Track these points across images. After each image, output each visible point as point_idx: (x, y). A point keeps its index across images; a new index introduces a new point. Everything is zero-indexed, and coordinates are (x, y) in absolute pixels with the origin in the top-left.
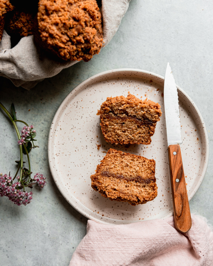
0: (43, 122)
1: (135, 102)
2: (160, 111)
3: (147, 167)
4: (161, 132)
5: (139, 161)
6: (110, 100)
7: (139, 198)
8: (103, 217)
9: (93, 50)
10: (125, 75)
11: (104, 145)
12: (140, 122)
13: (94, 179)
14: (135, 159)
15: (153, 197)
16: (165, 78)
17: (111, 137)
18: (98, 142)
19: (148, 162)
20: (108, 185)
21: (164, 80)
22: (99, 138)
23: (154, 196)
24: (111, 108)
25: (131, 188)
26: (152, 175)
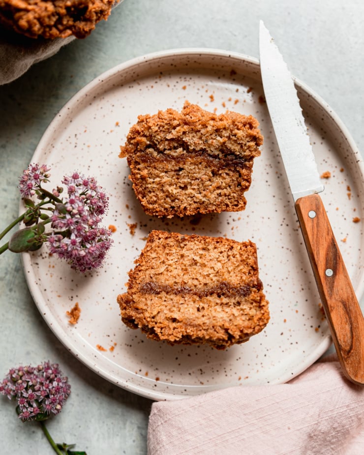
0: (6, 187)
1: (201, 118)
2: (258, 133)
3: (239, 259)
4: (267, 182)
5: (220, 250)
6: (145, 120)
7: (230, 331)
8: (158, 382)
9: (94, 10)
10: (175, 66)
11: (144, 224)
12: (216, 161)
13: (125, 303)
14: (211, 247)
15: (261, 323)
16: (260, 60)
17: (155, 202)
18: (130, 217)
19: (239, 248)
20: (159, 312)
21: (259, 65)
22: (132, 209)
23: (263, 321)
24: (150, 137)
25: (209, 311)
26: (251, 276)
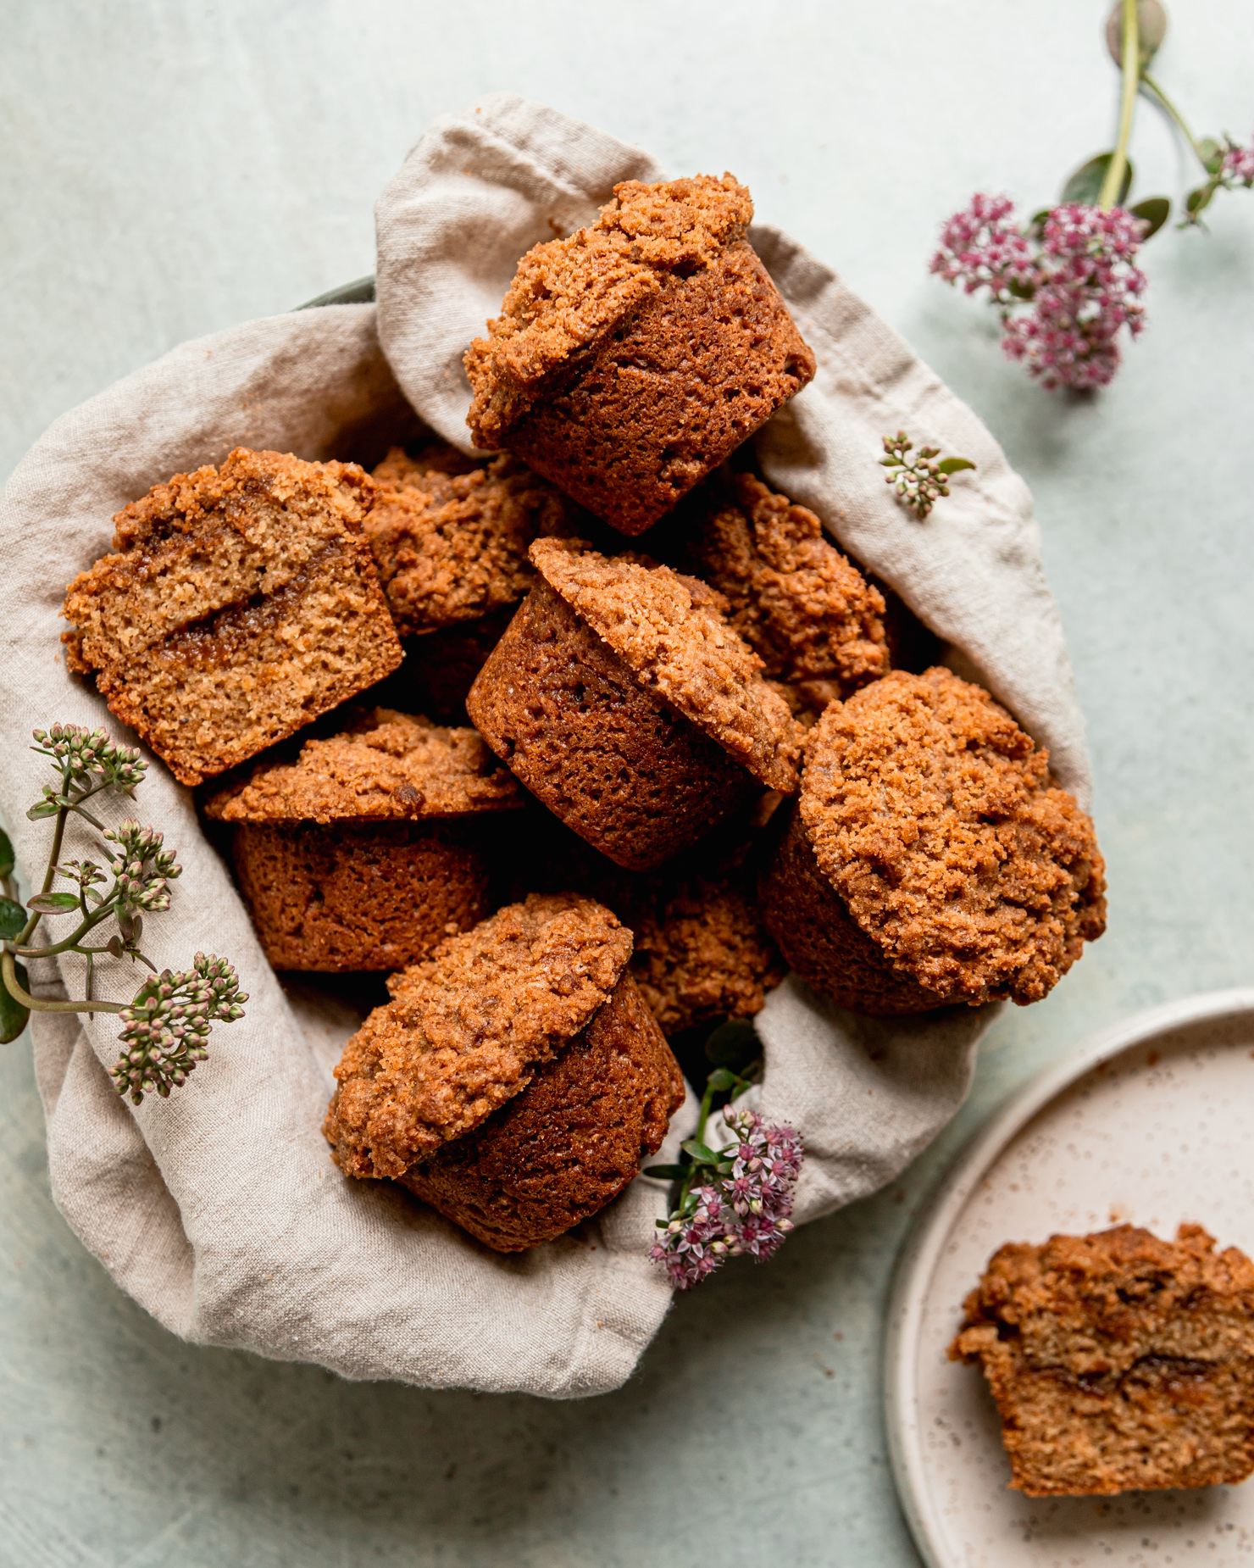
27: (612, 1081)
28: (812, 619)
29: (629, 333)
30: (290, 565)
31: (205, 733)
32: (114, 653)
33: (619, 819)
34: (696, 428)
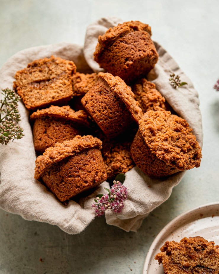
27: (90, 163)
28: (151, 101)
29: (123, 37)
30: (56, 74)
31: (33, 100)
32: (21, 84)
33: (103, 118)
34: (132, 55)
